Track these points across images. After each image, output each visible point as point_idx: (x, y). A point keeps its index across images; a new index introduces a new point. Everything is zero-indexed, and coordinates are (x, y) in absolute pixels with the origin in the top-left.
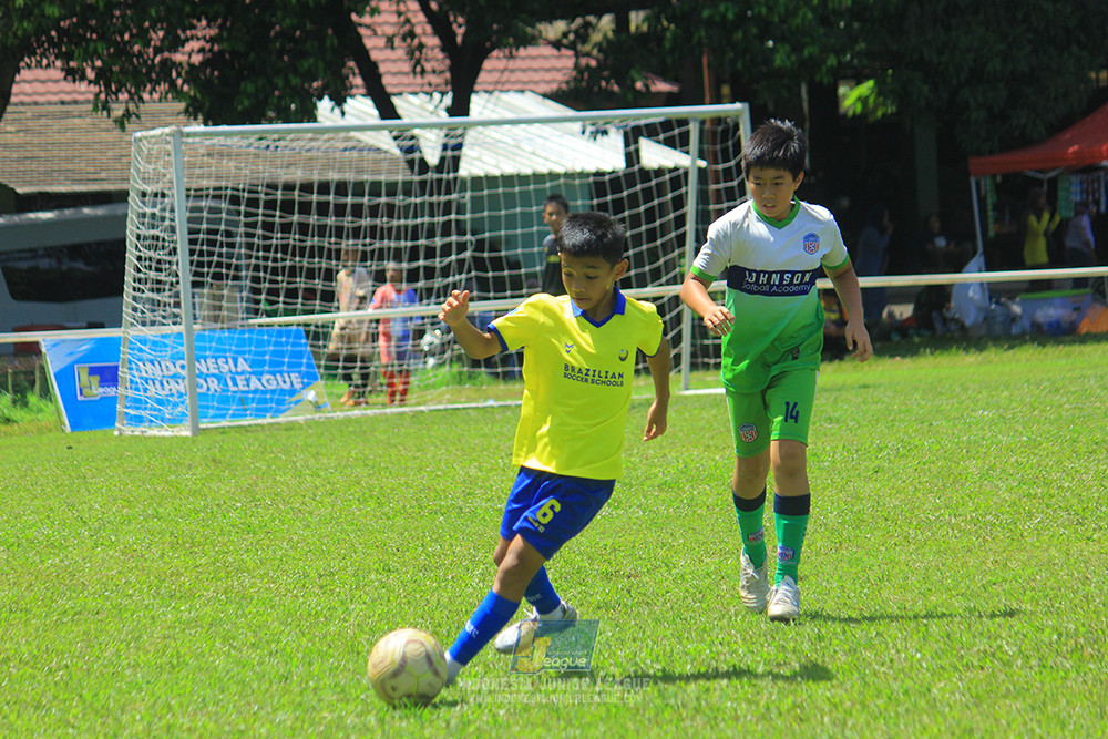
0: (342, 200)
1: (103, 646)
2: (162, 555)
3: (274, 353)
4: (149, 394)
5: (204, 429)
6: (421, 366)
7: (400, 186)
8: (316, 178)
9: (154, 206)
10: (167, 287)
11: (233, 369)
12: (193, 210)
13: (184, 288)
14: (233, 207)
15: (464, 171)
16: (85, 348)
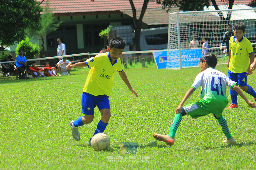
0: (208, 25)
1: (165, 108)
2: (176, 91)
3: (196, 54)
4: (173, 62)
5: (183, 68)
6: (223, 56)
7: (219, 22)
8: (203, 21)
9: (173, 27)
10: (176, 42)
11: (188, 57)
12: (181, 27)
13: (179, 42)
14: (188, 27)
15: (232, 19)
16: (161, 53)
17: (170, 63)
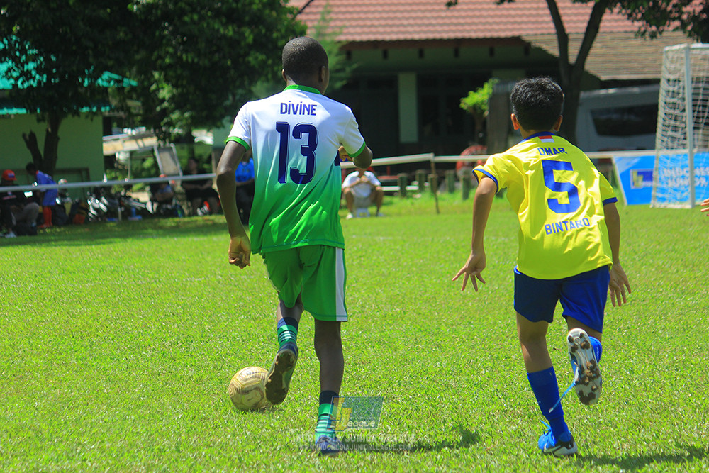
4: (669, 186)
5: (697, 206)
9: (674, 86)
10: (680, 129)
12: (695, 88)
13: (689, 130)
16: (636, 161)
17: (663, 190)
